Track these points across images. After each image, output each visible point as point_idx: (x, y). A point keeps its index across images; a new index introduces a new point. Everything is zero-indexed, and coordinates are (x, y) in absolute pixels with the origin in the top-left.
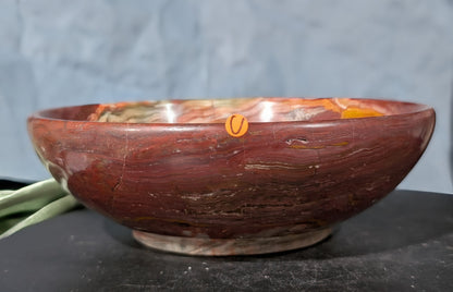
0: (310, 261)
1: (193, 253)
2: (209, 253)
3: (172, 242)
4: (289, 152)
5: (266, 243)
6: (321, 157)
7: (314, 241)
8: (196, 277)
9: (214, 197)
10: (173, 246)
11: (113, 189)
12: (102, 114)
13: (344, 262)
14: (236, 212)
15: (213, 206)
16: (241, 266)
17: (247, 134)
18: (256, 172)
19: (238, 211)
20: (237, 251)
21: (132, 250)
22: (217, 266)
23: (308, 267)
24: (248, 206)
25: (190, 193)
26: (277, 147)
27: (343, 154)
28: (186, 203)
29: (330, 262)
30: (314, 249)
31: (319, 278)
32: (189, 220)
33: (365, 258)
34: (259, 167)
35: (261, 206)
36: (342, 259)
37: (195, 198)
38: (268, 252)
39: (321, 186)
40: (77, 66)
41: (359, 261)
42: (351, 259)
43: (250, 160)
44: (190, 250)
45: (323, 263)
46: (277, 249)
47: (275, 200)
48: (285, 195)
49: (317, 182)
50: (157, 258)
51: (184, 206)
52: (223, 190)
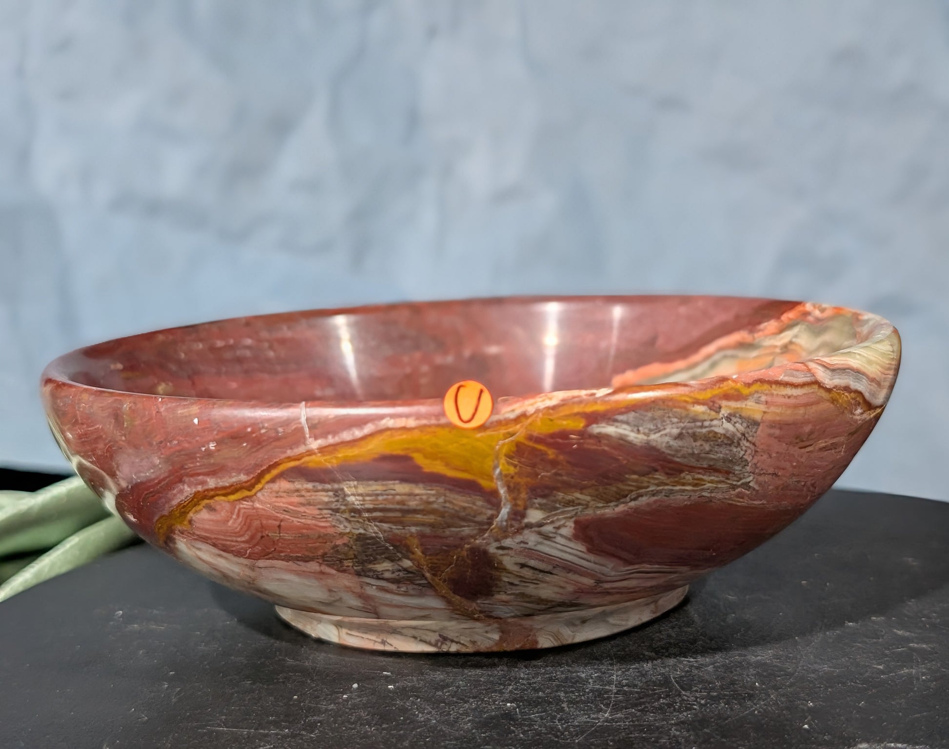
0: (604, 666)
8: (365, 706)
13: (676, 666)
16: (462, 678)
22: (413, 680)
23: (600, 679)
31: (616, 708)
33: (719, 658)
41: (705, 664)
42: (688, 661)
45: (632, 669)
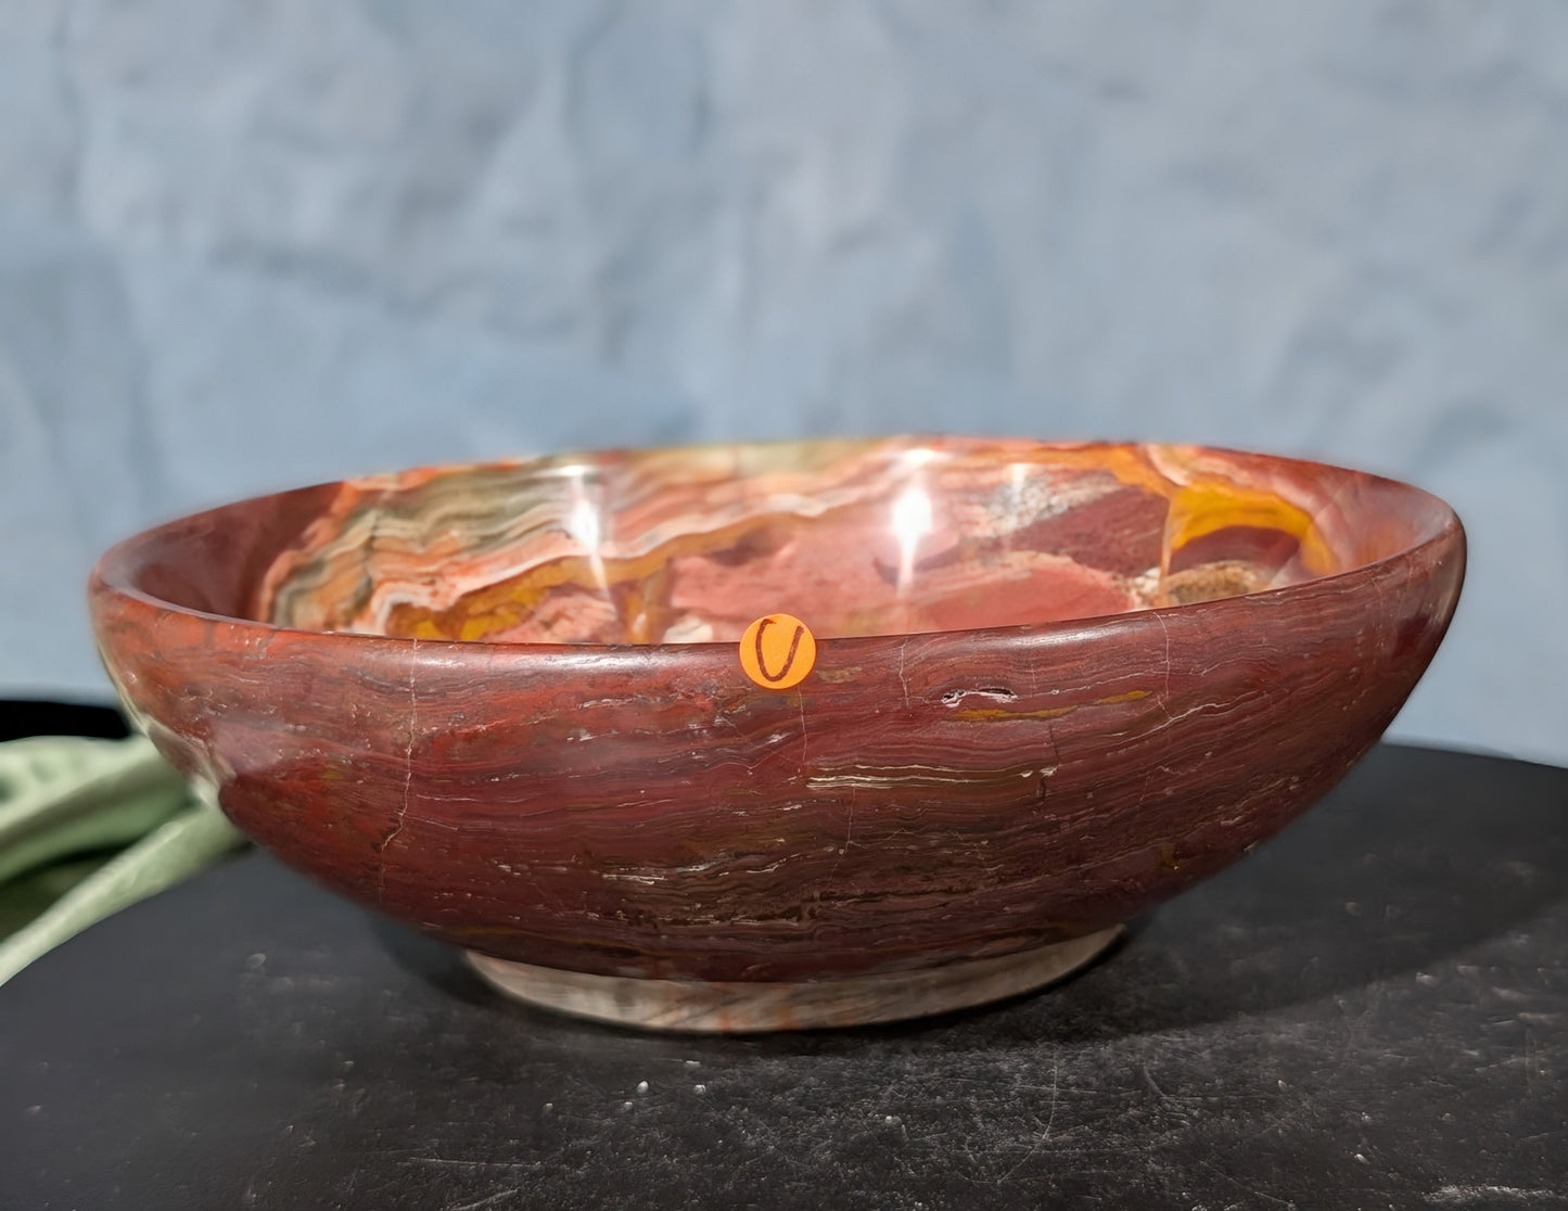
0: (1039, 1051)
1: (658, 1022)
2: (710, 1023)
3: (588, 988)
4: (950, 732)
5: (898, 989)
6: (1058, 742)
7: (1061, 969)
8: (661, 1122)
9: (711, 876)
10: (592, 1000)
11: (376, 847)
12: (355, 515)
13: (1151, 1051)
14: (787, 915)
15: (709, 901)
16: (813, 1072)
17: (811, 680)
18: (845, 798)
19: (794, 913)
20: (804, 1016)
21: (457, 1012)
22: (735, 1075)
23: (1032, 1074)
24: (826, 897)
25: (631, 864)
26: (913, 717)
27: (1132, 727)
28: (619, 893)
29: (1106, 1051)
30: (1059, 998)
31: (1060, 1125)
32: (635, 940)
33: (1220, 1036)
34: (857, 782)
35: (869, 897)
36: (1144, 1041)
37: (648, 879)
38: (905, 1014)
39: (1066, 829)
40: (281, 262)
41: (1198, 1047)
42: (1174, 1040)
43: (823, 762)
44: (649, 1013)
45: (1083, 1057)
46: (937, 1003)
47: (912, 879)
48: (949, 863)
49: (1052, 817)
50: (537, 1043)
51: (615, 901)
52: (739, 855)
